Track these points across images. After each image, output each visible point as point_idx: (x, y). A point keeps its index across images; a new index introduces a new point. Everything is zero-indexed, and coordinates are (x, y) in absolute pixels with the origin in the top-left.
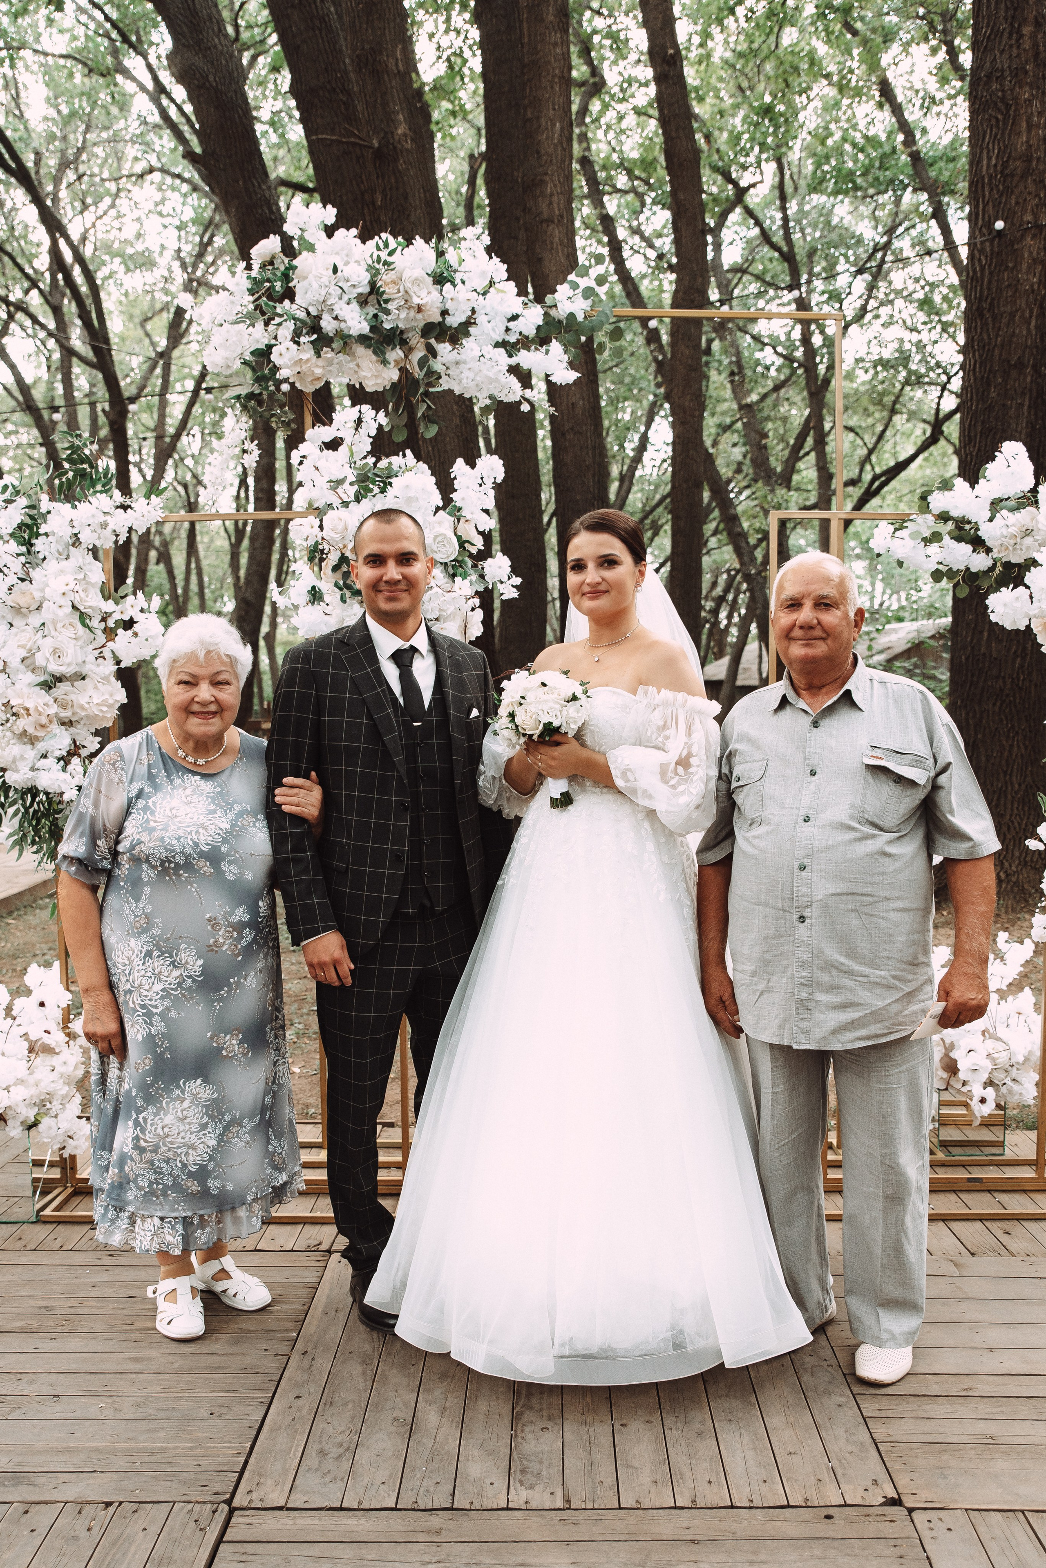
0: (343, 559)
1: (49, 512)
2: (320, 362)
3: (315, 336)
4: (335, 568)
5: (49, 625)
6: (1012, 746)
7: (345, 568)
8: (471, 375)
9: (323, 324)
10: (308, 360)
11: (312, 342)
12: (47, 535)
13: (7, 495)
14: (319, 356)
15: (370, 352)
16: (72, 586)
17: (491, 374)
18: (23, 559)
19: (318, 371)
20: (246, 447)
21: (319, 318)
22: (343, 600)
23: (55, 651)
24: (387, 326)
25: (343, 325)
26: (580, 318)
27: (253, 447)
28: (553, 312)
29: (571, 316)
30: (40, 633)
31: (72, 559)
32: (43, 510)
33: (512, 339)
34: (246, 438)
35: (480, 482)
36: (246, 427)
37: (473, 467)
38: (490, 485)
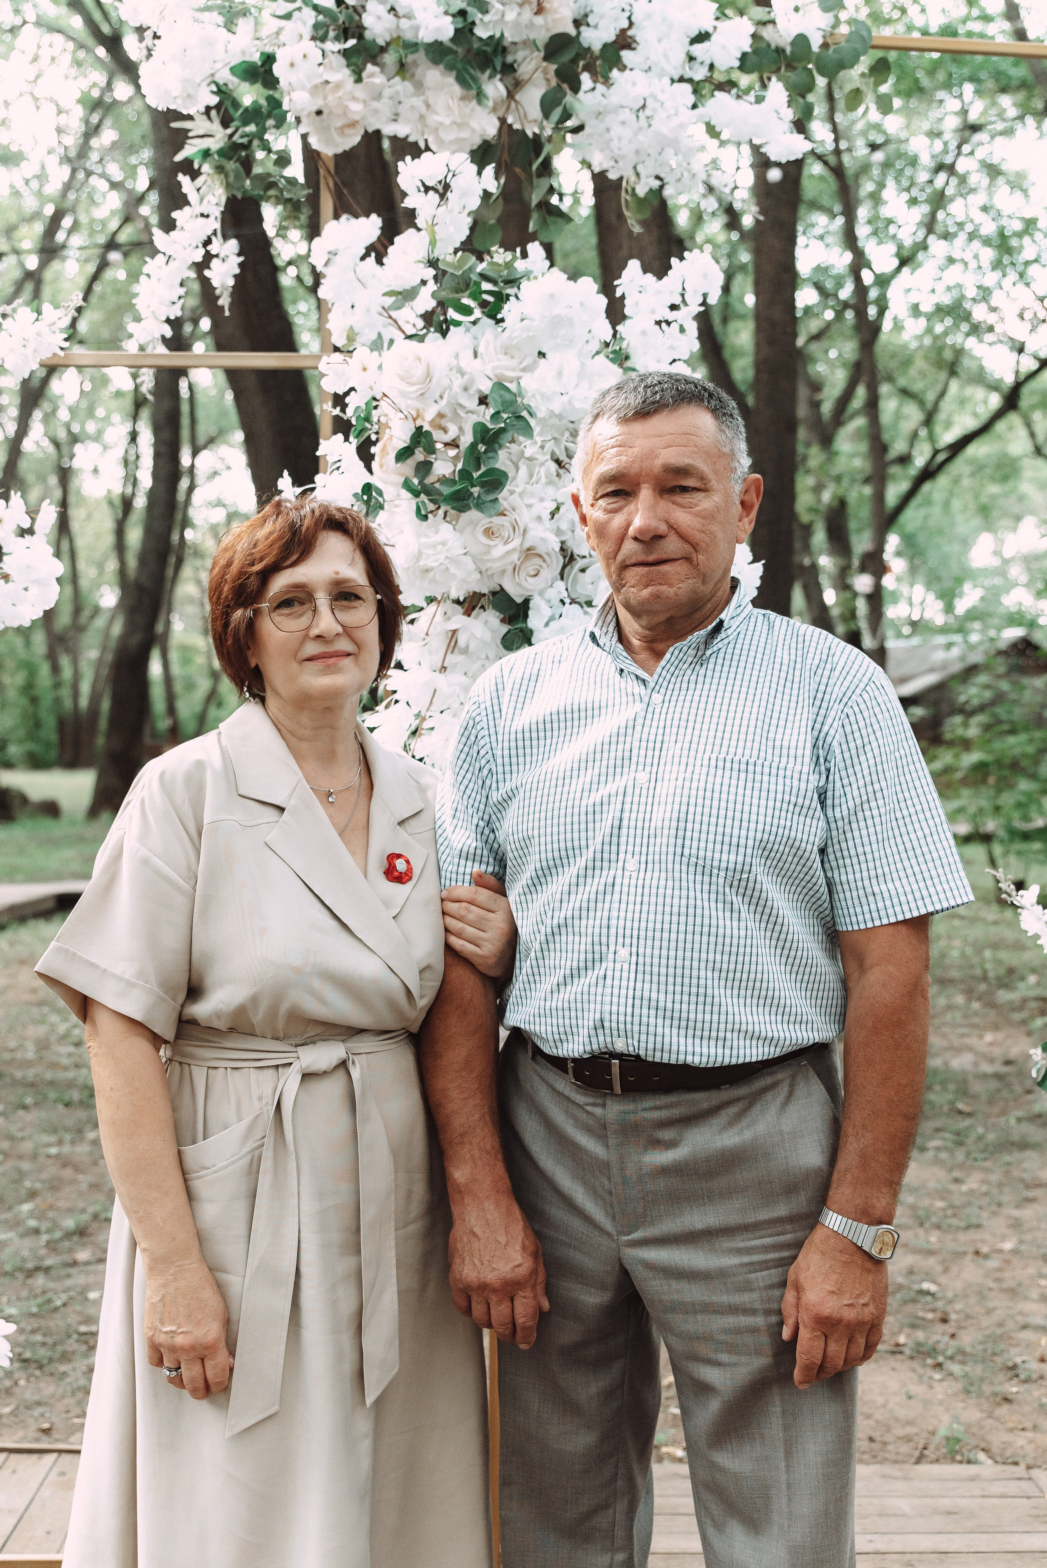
0: (420, 438)
2: (359, 91)
3: (352, 42)
4: (404, 454)
7: (419, 455)
8: (627, 132)
9: (367, 20)
10: (338, 86)
11: (345, 53)
14: (359, 80)
15: (451, 80)
17: (665, 131)
19: (356, 108)
20: (214, 248)
21: (359, 10)
22: (422, 515)
24: (482, 32)
25: (404, 24)
26: (816, 44)
27: (228, 248)
28: (767, 33)
29: (801, 40)
33: (700, 74)
34: (215, 233)
35: (677, 301)
36: (216, 212)
37: (660, 278)
38: (695, 308)
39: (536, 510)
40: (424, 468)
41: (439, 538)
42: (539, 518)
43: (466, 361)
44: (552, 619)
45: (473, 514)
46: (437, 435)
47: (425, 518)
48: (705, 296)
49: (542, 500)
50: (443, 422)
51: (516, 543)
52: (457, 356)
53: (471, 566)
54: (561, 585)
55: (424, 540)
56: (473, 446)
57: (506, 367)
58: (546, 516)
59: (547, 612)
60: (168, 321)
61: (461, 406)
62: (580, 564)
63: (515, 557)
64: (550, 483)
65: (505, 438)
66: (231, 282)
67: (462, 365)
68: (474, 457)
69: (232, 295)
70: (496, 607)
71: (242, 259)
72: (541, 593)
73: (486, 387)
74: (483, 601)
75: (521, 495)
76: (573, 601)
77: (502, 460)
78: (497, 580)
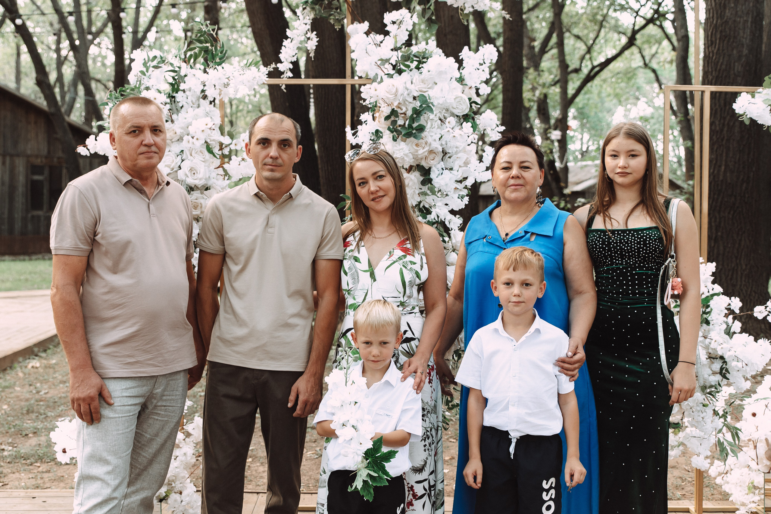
0: (394, 113)
1: (186, 76)
4: (387, 118)
5: (187, 152)
6: (741, 240)
7: (393, 118)
12: (184, 91)
13: (155, 63)
16: (209, 126)
18: (168, 106)
20: (308, 36)
22: (395, 140)
23: (191, 170)
27: (313, 35)
30: (180, 157)
31: (202, 108)
32: (182, 74)
34: (309, 30)
35: (482, 62)
36: (309, 22)
37: (476, 53)
38: (488, 64)
39: (434, 137)
40: (394, 122)
41: (401, 147)
42: (435, 140)
43: (409, 85)
44: (439, 175)
45: (412, 139)
46: (399, 111)
47: (396, 140)
48: (492, 60)
49: (436, 134)
50: (400, 106)
51: (427, 149)
52: (405, 83)
53: (412, 157)
54: (442, 163)
55: (395, 148)
56: (412, 115)
57: (422, 87)
58: (438, 139)
59: (437, 173)
60: (291, 63)
61: (407, 100)
62: (448, 155)
63: (426, 153)
64: (438, 128)
65: (423, 113)
66: (315, 48)
67: (407, 86)
68: (412, 120)
69: (315, 53)
70: (418, 171)
71: (318, 39)
72: (435, 166)
73: (416, 94)
74: (413, 168)
75: (429, 132)
76: (446, 169)
77: (422, 121)
78: (419, 161)
